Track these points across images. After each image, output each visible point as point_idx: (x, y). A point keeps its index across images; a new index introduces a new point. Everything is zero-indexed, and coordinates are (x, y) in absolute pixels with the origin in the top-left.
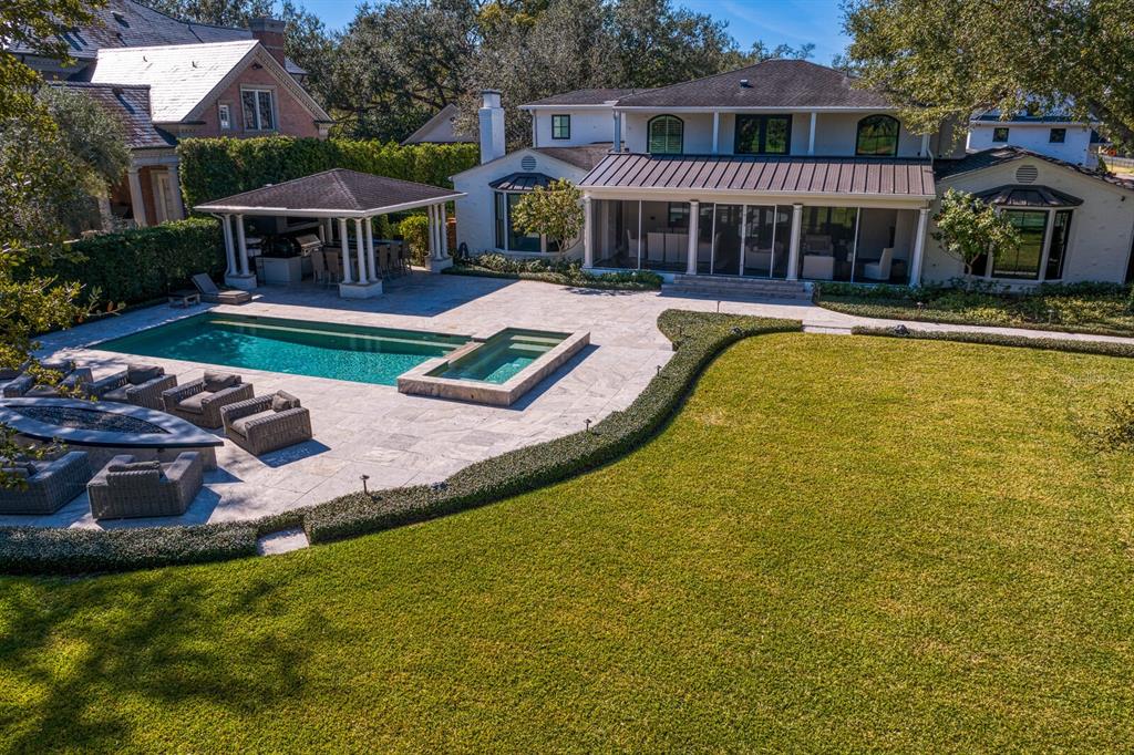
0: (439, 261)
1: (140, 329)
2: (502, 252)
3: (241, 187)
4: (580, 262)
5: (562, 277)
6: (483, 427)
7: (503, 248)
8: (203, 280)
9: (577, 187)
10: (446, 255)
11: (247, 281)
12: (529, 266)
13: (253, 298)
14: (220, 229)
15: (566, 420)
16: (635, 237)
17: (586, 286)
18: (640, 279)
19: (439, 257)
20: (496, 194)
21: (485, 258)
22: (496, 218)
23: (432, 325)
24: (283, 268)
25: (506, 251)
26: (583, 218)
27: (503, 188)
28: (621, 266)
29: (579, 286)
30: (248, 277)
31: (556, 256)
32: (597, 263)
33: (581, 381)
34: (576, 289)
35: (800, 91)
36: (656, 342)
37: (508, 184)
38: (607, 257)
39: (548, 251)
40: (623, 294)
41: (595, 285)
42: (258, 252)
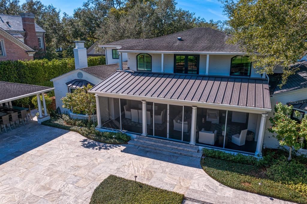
0: (41, 118)
4: (96, 124)
5: (86, 131)
10: (46, 114)
21: (63, 116)
25: (72, 114)
27: (68, 86)
29: (90, 139)
34: (87, 141)
35: (204, 43)
41: (97, 139)
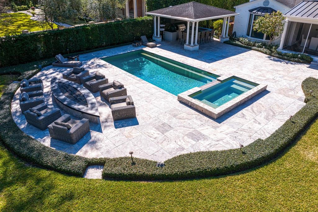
0: (224, 38)
1: (119, 54)
2: (248, 37)
3: (164, 6)
4: (277, 46)
5: (268, 51)
6: (199, 129)
7: (249, 36)
8: (144, 38)
9: (283, 16)
10: (227, 36)
11: (159, 39)
12: (257, 44)
13: (157, 46)
14: (153, 21)
15: (236, 135)
16: (305, 38)
17: (277, 57)
18: (302, 58)
19: (224, 36)
20: (251, 14)
21: (241, 39)
22: (249, 24)
23: (207, 67)
24: (170, 35)
25: (250, 37)
26: (283, 28)
27: (253, 13)
28: (295, 51)
29: (274, 56)
30: (159, 38)
31: (269, 42)
32: (285, 47)
33: (253, 112)
34: (272, 58)
36: (298, 95)
37: (256, 11)
38: (290, 45)
39: (266, 39)
40: (292, 64)
41: (281, 57)
42: (163, 29)
